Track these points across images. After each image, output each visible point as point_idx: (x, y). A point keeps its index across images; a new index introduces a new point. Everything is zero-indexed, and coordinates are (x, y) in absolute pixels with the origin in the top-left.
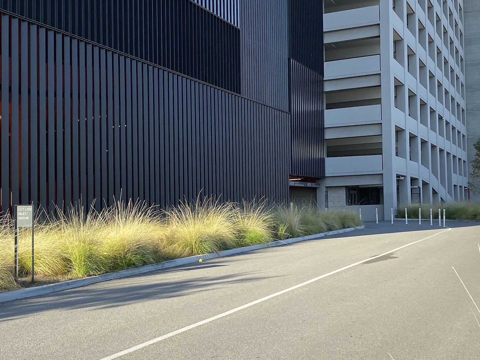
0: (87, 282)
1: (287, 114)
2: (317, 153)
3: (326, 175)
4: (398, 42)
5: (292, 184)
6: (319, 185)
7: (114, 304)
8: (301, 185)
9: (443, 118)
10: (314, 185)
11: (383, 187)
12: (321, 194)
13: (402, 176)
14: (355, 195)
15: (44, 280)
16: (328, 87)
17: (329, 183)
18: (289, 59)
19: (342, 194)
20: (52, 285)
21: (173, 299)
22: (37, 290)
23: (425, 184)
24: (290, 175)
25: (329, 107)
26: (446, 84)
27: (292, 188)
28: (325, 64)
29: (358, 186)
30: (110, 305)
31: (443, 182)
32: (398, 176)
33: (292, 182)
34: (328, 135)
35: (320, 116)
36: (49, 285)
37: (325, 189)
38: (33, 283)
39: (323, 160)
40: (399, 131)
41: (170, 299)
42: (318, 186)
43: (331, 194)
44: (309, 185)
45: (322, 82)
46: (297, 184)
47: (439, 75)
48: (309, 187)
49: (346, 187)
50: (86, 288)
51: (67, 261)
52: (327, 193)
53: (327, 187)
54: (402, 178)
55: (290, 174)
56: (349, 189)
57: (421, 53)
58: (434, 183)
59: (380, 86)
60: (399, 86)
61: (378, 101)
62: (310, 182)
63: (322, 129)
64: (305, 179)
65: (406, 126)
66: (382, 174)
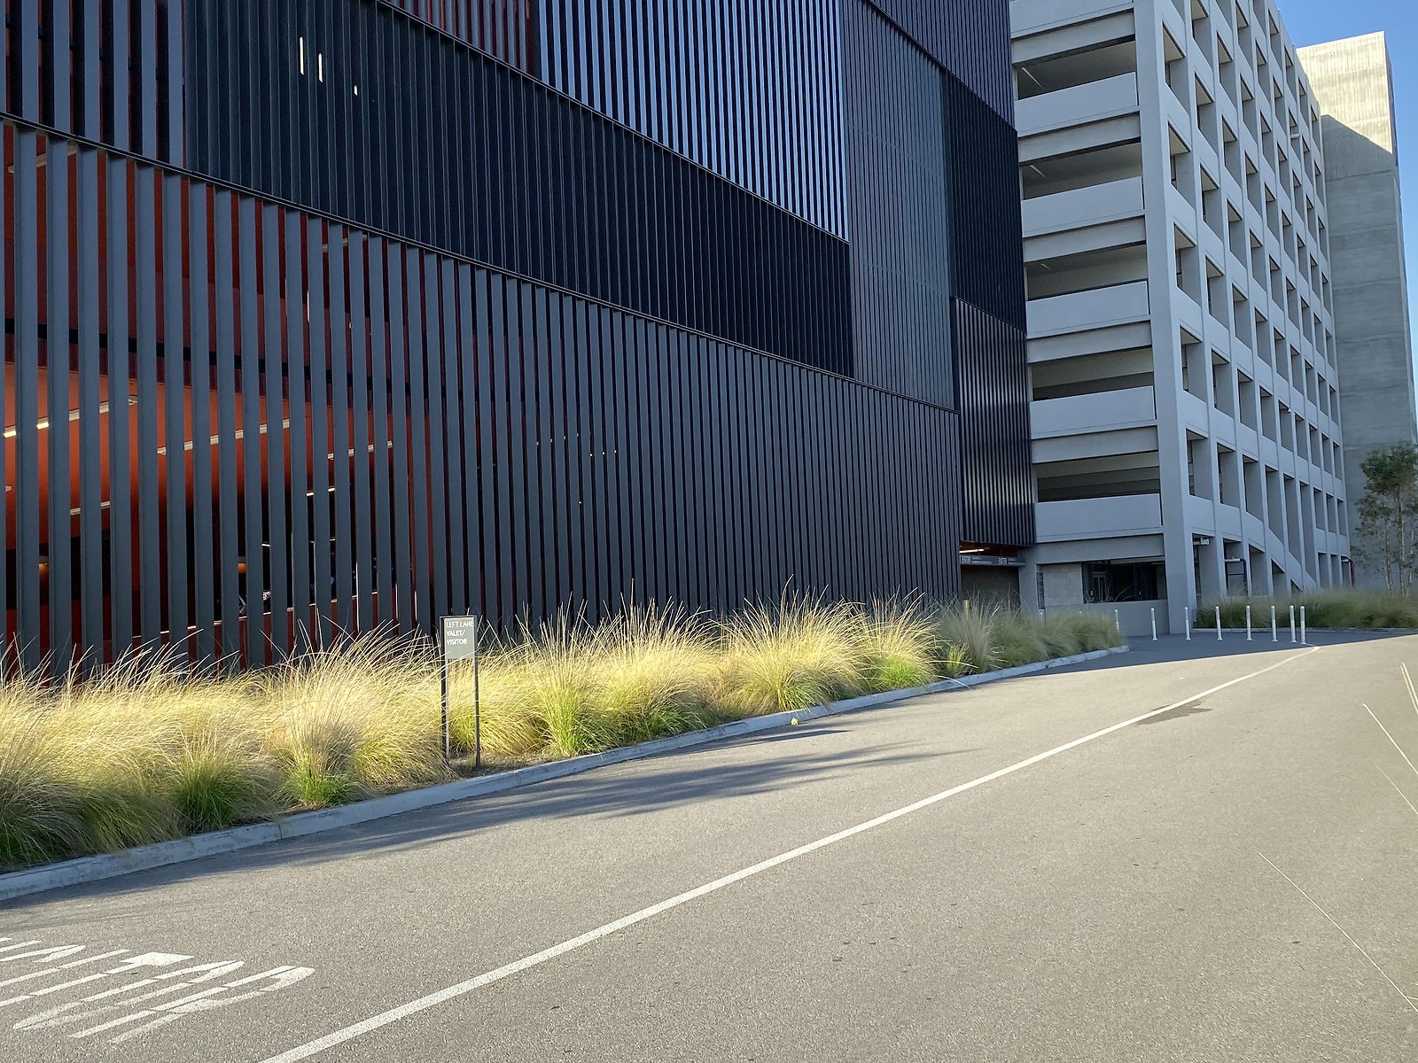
0: (580, 767)
1: (952, 415)
2: (1017, 492)
3: (1039, 540)
4: (1185, 251)
5: (966, 560)
6: (1024, 561)
7: (645, 807)
8: (984, 563)
9: (1290, 410)
10: (1012, 562)
11: (1164, 561)
12: (1029, 579)
13: (1205, 537)
14: (1102, 579)
15: (498, 761)
16: (1036, 354)
17: (1044, 556)
18: (952, 300)
19: (1076, 578)
20: (515, 772)
21: (756, 796)
22: (489, 782)
23: (1255, 553)
24: (961, 543)
25: (1040, 395)
26: (1293, 336)
27: (965, 568)
28: (1028, 304)
29: (1109, 561)
30: (636, 808)
31: (1293, 547)
32: (1196, 538)
33: (967, 557)
34: (1040, 455)
35: (1021, 415)
36: (510, 772)
37: (1036, 570)
38: (479, 768)
39: (1030, 508)
40: (1195, 441)
41: (750, 796)
42: (1022, 564)
43: (1049, 578)
44: (1002, 561)
45: (1023, 343)
46: (977, 561)
47: (1277, 318)
48: (1001, 568)
49: (1083, 563)
50: (580, 777)
51: (538, 725)
52: (1042, 579)
53: (1043, 565)
54: (1205, 542)
55: (962, 539)
56: (1089, 567)
57: (1237, 274)
58: (1276, 550)
59: (1151, 346)
60: (1190, 345)
61: (1147, 379)
62: (1004, 556)
63: (1024, 443)
64: (994, 550)
65: (1209, 430)
66: (1162, 534)
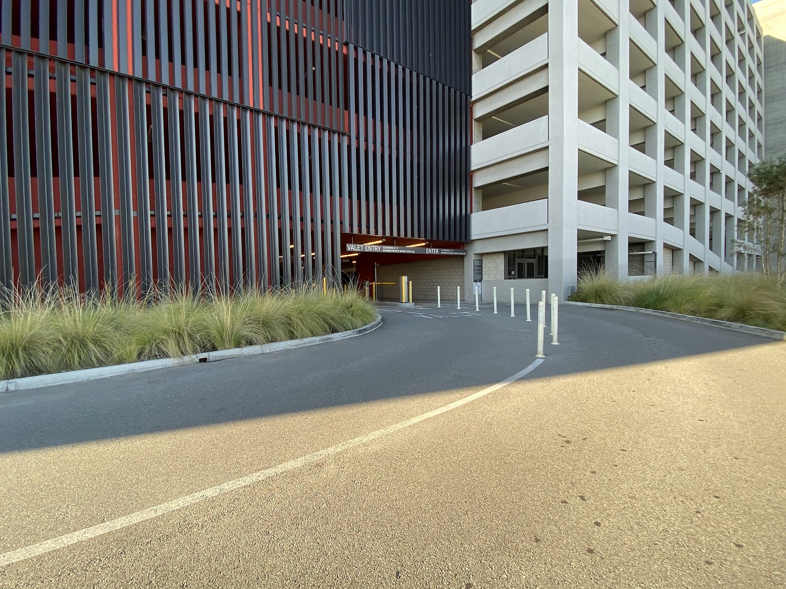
3: (473, 238)
6: (465, 251)
10: (447, 252)
12: (469, 263)
13: (608, 235)
17: (478, 248)
19: (500, 264)
23: (672, 248)
31: (713, 247)
34: (479, 181)
35: (461, 153)
37: (473, 257)
42: (462, 253)
43: (486, 264)
49: (504, 252)
52: (482, 263)
53: (482, 255)
54: (608, 238)
56: (511, 254)
58: (694, 248)
63: (464, 171)
65: (619, 159)
66: (547, 230)
